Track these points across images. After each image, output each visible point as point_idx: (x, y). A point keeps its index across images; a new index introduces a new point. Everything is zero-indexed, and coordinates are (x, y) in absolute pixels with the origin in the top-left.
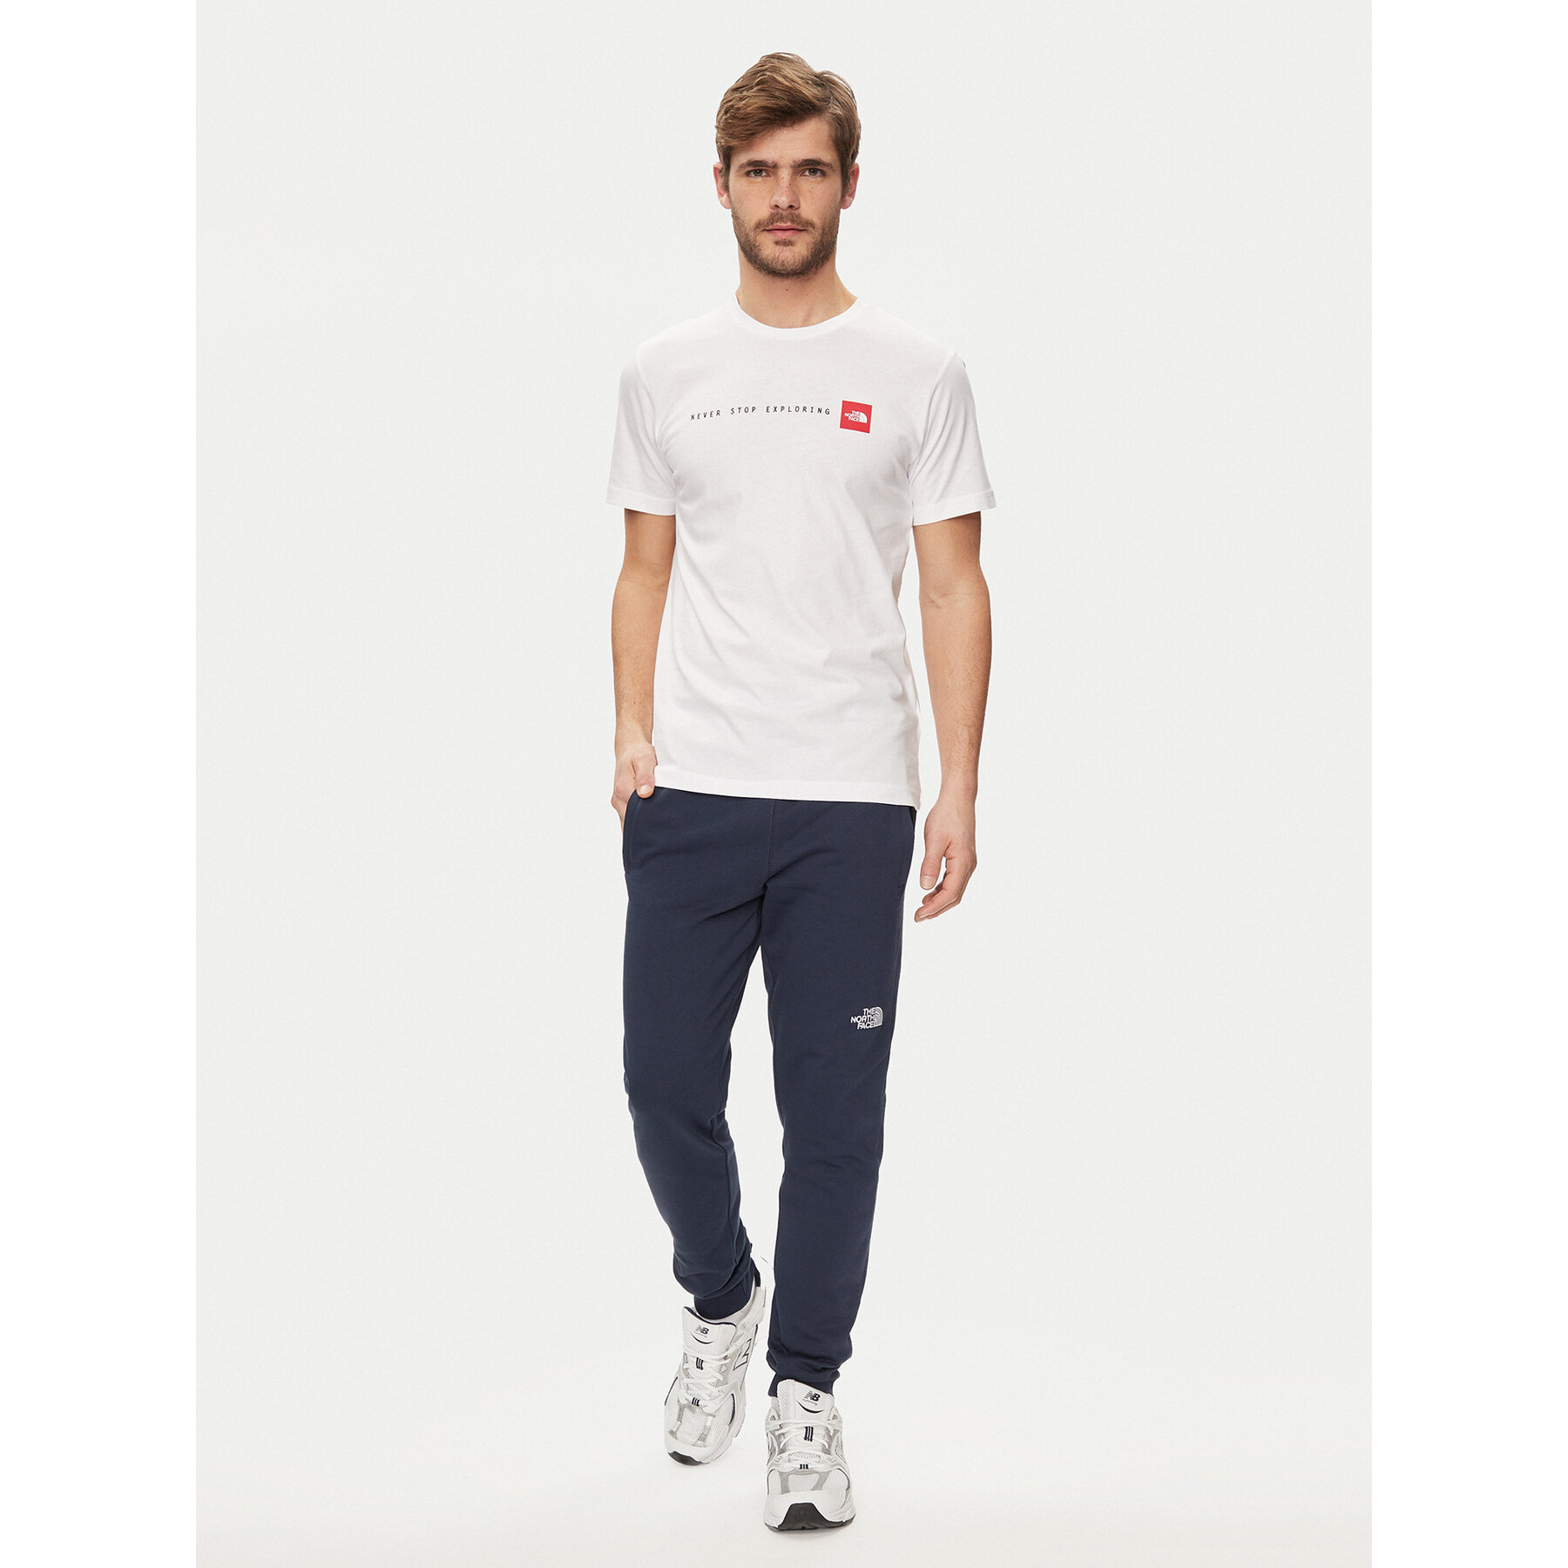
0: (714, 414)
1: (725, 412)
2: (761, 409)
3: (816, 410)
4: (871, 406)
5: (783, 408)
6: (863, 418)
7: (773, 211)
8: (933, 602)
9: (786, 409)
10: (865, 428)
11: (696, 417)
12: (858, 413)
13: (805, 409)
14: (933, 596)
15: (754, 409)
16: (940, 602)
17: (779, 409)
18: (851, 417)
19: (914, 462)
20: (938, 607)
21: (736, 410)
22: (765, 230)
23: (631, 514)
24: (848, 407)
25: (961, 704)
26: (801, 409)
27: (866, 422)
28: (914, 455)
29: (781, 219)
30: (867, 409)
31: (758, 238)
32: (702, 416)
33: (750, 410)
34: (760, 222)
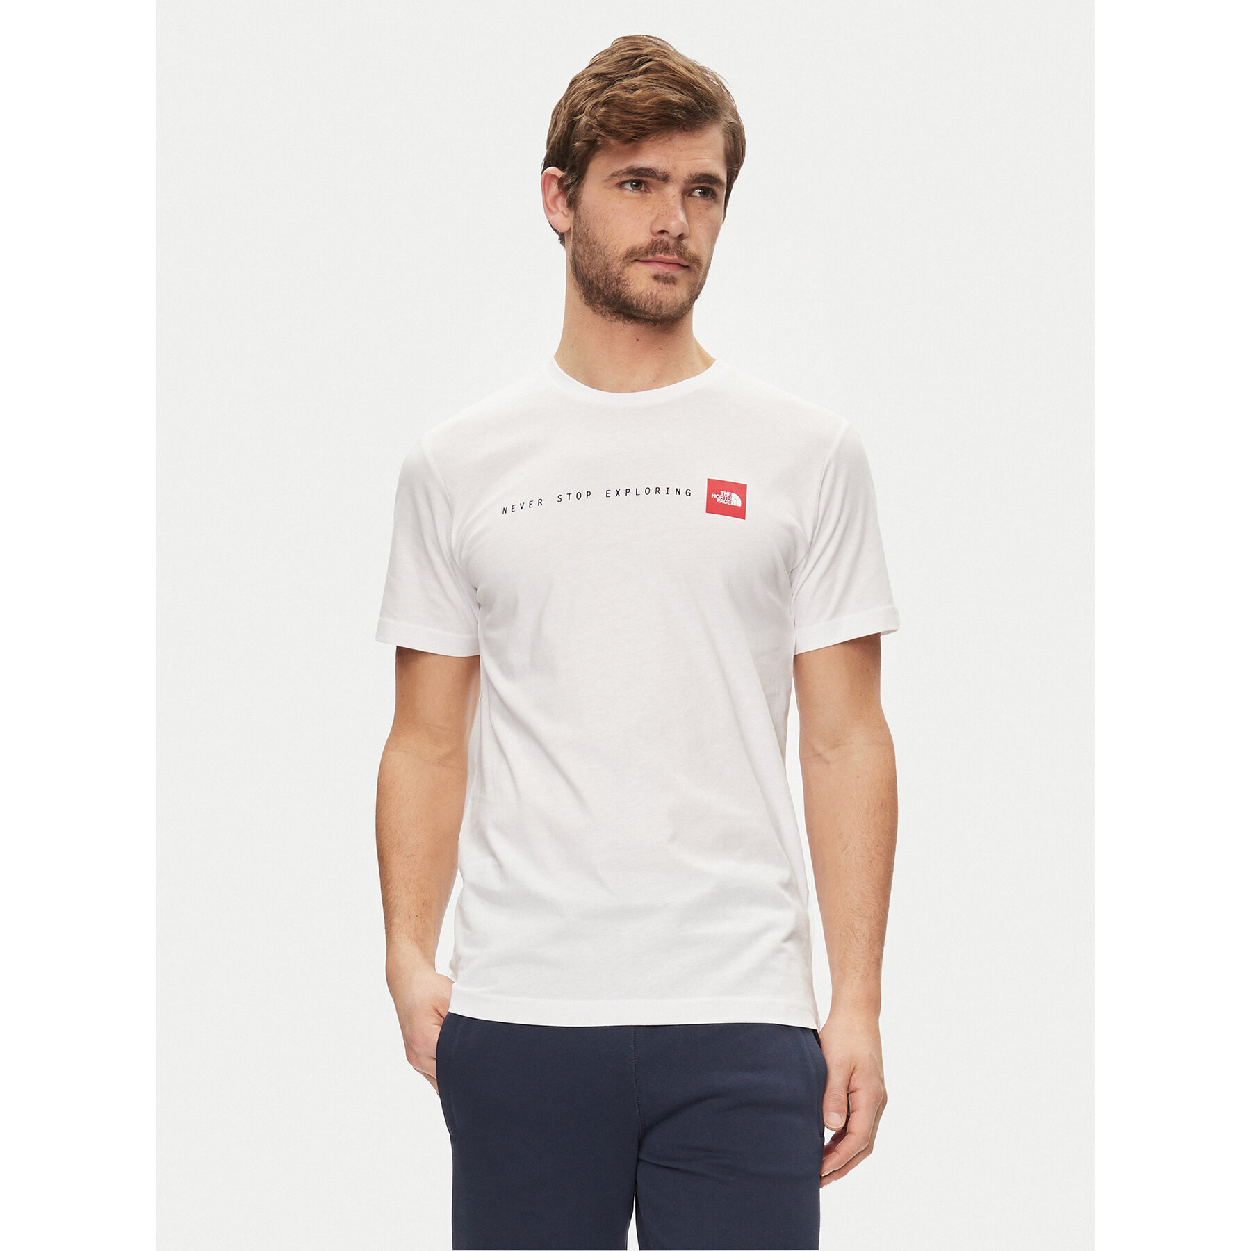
0: (535, 503)
1: (551, 500)
2: (598, 494)
3: (672, 491)
4: (746, 485)
5: (627, 491)
6: (735, 500)
7: (655, 238)
8: (819, 755)
9: (633, 491)
10: (739, 513)
11: (509, 510)
12: (728, 493)
13: (657, 490)
14: (820, 748)
15: (588, 494)
16: (829, 755)
17: (622, 493)
18: (719, 498)
19: (799, 565)
20: (827, 762)
21: (565, 497)
22: (636, 260)
23: (404, 655)
24: (715, 486)
25: (857, 886)
26: (653, 491)
27: (740, 505)
28: (801, 553)
29: (666, 249)
30: (741, 490)
31: (627, 269)
32: (517, 508)
33: (584, 495)
34: (633, 249)
